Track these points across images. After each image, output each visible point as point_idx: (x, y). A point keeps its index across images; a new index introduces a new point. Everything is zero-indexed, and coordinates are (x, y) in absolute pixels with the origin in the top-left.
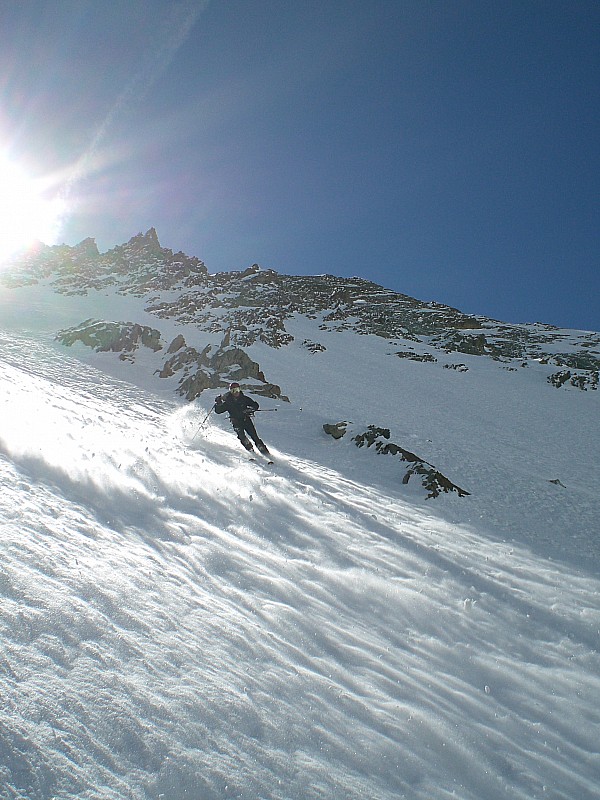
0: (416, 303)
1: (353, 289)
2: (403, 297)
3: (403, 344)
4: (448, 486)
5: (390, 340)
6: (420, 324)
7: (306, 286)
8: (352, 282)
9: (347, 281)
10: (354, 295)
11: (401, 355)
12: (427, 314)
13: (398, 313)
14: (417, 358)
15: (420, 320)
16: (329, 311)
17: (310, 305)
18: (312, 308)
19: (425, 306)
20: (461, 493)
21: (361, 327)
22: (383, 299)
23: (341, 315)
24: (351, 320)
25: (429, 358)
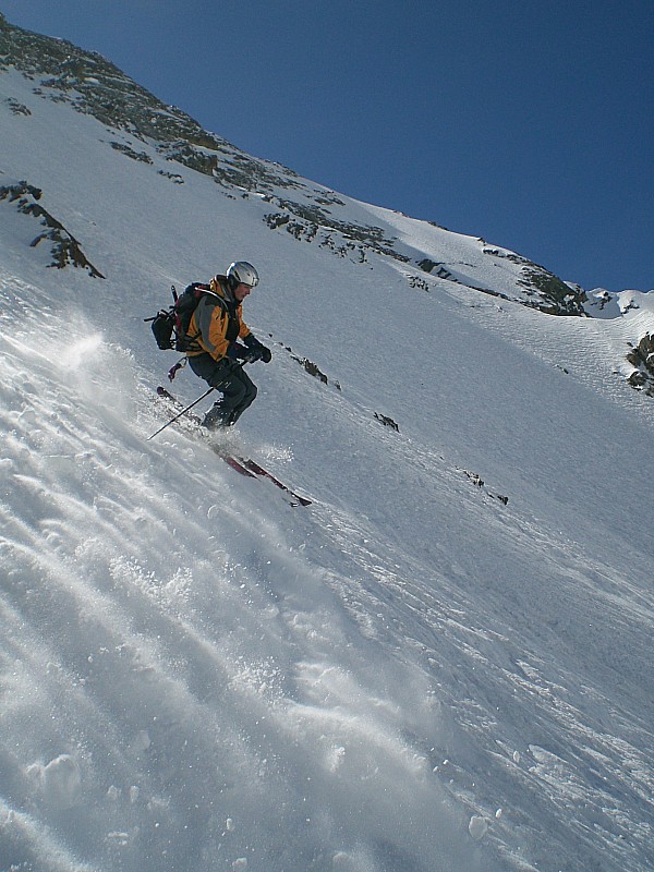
0: (154, 101)
1: (89, 64)
2: (143, 91)
3: (122, 135)
4: (81, 260)
5: (108, 127)
6: (152, 125)
7: (37, 45)
8: (91, 57)
9: (85, 54)
10: (88, 71)
11: (115, 146)
12: (162, 116)
13: (131, 106)
14: (132, 155)
15: (154, 121)
16: (51, 76)
17: (31, 64)
18: (32, 68)
19: (163, 107)
20: (94, 273)
21: (81, 104)
22: (120, 86)
23: (63, 85)
24: (73, 94)
25: (145, 158)
